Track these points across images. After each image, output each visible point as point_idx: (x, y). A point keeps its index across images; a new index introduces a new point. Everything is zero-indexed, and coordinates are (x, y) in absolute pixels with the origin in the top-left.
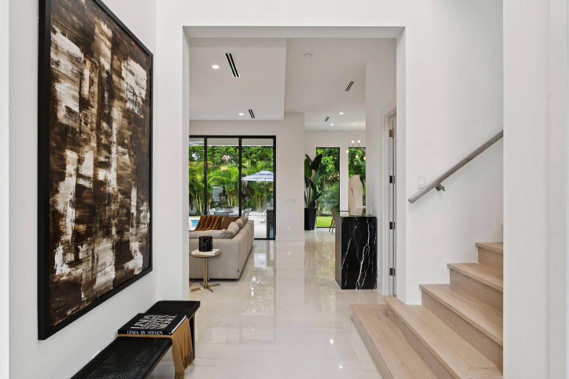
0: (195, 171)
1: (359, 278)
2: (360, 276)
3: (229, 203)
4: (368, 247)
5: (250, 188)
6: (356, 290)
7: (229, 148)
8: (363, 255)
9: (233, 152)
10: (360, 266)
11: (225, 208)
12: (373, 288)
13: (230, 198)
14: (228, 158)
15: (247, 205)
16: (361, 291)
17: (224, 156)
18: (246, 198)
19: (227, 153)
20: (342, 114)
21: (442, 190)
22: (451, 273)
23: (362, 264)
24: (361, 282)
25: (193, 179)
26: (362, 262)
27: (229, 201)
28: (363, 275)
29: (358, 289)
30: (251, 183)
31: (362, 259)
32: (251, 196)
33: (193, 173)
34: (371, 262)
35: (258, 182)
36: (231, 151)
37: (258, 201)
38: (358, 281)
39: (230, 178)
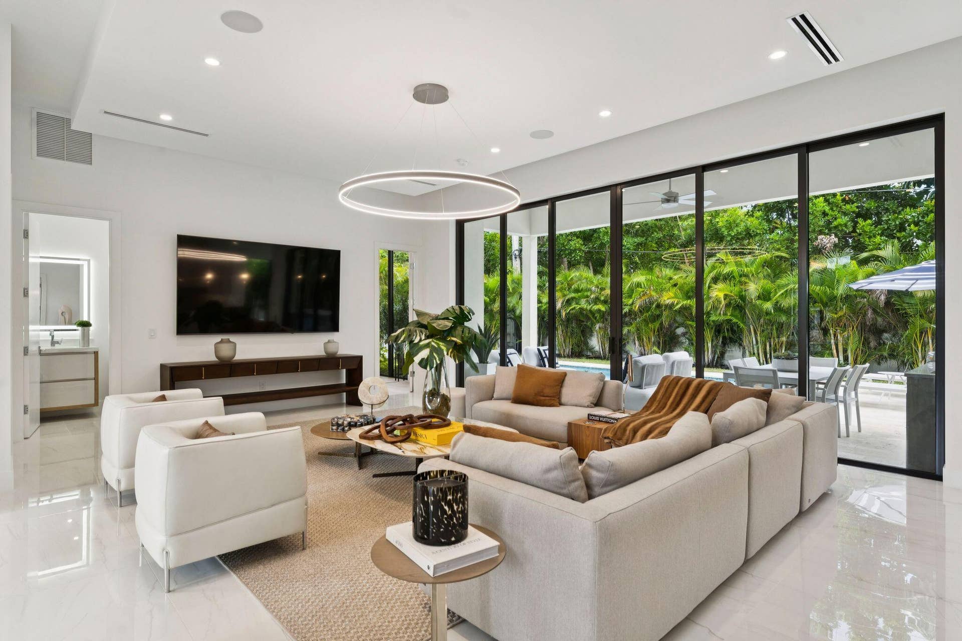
0: (746, 276)
3: (834, 347)
5: (898, 310)
7: (836, 219)
9: (846, 225)
11: (777, 358)
13: (835, 335)
14: (832, 241)
15: (885, 354)
17: (820, 237)
18: (886, 335)
19: (830, 230)
25: (741, 292)
27: (833, 341)
30: (899, 297)
32: (900, 332)
33: (743, 279)
35: (920, 295)
36: (841, 225)
37: (925, 345)
39: (832, 287)
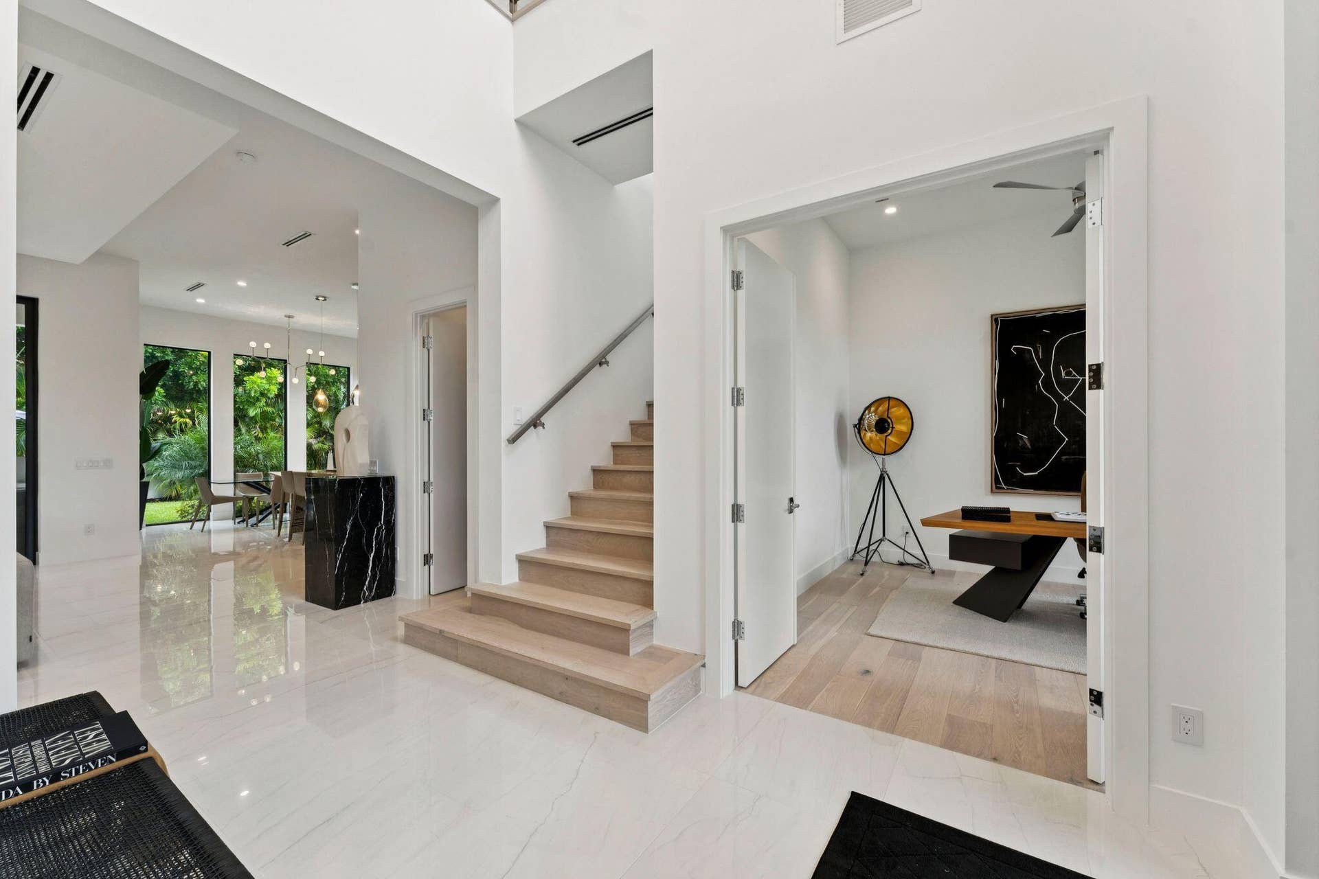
1: (367, 582)
2: (368, 579)
4: (381, 527)
6: (362, 605)
8: (374, 543)
10: (369, 563)
12: (390, 595)
16: (370, 604)
20: (242, 284)
21: (540, 428)
22: (547, 533)
23: (371, 559)
24: (370, 589)
26: (372, 555)
28: (374, 576)
29: (366, 602)
31: (372, 550)
34: (386, 552)
38: (365, 588)
